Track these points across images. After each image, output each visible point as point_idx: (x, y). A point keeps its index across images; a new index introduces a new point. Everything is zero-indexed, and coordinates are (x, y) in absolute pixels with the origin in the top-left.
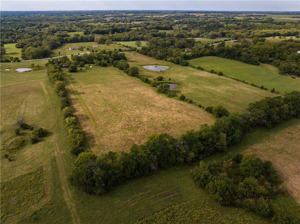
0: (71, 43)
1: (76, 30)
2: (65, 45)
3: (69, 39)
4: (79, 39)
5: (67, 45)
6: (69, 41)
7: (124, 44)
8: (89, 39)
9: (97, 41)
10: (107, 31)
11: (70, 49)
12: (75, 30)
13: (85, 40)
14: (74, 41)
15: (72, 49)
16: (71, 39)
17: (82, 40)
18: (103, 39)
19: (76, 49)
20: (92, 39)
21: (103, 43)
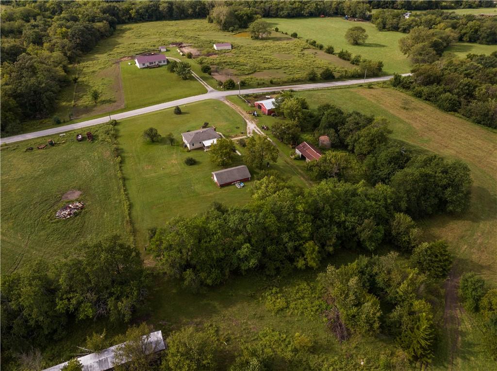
0: (140, 21)
3: (134, 10)
4: (161, 9)
8: (190, 10)
9: (219, 23)
13: (177, 13)
14: (147, 14)
15: (144, 66)
16: (140, 11)
17: (169, 13)
18: (236, 13)
19: (160, 64)
20: (197, 10)
21: (237, 26)
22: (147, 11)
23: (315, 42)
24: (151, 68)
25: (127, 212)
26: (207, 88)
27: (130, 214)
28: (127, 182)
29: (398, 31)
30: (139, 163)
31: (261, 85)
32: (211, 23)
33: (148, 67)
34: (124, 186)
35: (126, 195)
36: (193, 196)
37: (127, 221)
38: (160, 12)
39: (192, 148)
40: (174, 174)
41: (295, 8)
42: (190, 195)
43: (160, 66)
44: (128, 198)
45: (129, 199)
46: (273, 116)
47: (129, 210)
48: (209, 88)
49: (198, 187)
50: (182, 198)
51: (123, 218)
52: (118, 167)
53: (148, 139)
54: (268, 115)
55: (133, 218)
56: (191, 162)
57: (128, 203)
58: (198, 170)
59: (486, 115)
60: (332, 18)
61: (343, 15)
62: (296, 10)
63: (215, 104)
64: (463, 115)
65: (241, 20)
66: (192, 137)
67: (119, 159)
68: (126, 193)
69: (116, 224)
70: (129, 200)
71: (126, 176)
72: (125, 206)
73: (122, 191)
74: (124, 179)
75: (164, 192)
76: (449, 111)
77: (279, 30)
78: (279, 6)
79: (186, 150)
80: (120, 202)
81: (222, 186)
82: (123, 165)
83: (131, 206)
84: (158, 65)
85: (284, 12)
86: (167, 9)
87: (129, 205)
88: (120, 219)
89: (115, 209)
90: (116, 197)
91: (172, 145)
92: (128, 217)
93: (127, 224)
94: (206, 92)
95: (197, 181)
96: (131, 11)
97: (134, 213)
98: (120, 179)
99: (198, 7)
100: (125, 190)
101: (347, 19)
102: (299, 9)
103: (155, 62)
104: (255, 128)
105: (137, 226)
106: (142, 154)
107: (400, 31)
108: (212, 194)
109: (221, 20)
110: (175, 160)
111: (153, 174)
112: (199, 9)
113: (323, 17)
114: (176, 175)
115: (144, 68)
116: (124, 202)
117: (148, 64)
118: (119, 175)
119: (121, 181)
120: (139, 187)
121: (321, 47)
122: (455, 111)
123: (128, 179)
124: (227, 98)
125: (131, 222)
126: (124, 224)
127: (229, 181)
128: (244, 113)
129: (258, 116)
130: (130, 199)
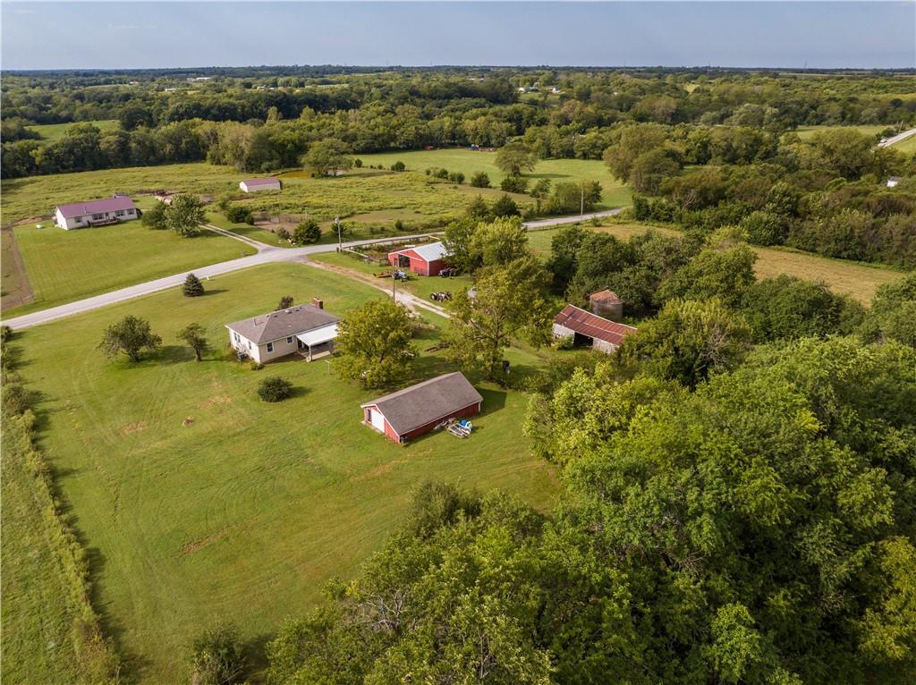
0: (56, 172)
1: (71, 114)
2: (18, 186)
3: (41, 150)
4: (103, 146)
5: (28, 189)
6: (38, 160)
7: (441, 167)
8: (169, 147)
9: (238, 157)
10: (243, 107)
11: (62, 221)
12: (64, 113)
13: (140, 153)
14: (73, 157)
15: (80, 224)
16: (56, 151)
17: (122, 155)
18: (270, 138)
19: (121, 218)
20: (183, 145)
21: (275, 162)
22: (71, 152)
23: (446, 172)
24: (98, 226)
25: (78, 588)
26: (254, 246)
27: (93, 596)
28: (66, 484)
29: (574, 158)
30: (102, 420)
31: (377, 232)
32: (216, 164)
33: (90, 225)
34: (56, 494)
35: (70, 523)
36: (327, 485)
37: (87, 628)
38: (100, 154)
39: (267, 358)
40: (231, 433)
41: (379, 135)
42: (314, 482)
43: (119, 222)
44: (77, 534)
45: (80, 538)
46: (446, 275)
47: (87, 579)
48: (260, 246)
49: (328, 456)
50: (287, 497)
51: (66, 616)
52: (25, 441)
53: (123, 354)
54: (431, 275)
55: (110, 609)
56: (278, 392)
57: (80, 552)
58: (306, 409)
59: (849, 238)
60: (448, 150)
61: (466, 145)
62: (380, 139)
63: (290, 269)
64: (797, 248)
65: (281, 151)
66: (263, 326)
67: (29, 417)
68: (64, 517)
69: (35, 652)
70: (83, 543)
71: (61, 465)
72: (70, 567)
73: (49, 513)
74: (54, 475)
75: (214, 489)
76: (770, 245)
77: (363, 164)
78: (348, 133)
79: (247, 366)
80: (44, 556)
81: (410, 438)
82: (42, 434)
83: (93, 563)
84: (115, 219)
85: (358, 142)
86: (118, 146)
87: (84, 559)
88: (51, 625)
89: (26, 587)
90: (27, 540)
91: (200, 360)
92: (87, 609)
93: (87, 640)
94: (255, 252)
95: (319, 439)
96: (34, 151)
97: (111, 587)
98: (36, 476)
99: (184, 141)
100: (61, 510)
101: (475, 149)
102: (385, 137)
103: (107, 214)
104: (415, 300)
105: (134, 640)
106: (108, 397)
107: (579, 158)
108: (388, 468)
109: (243, 152)
110: (221, 394)
111: (158, 444)
112: (187, 143)
113: (431, 149)
114: (239, 434)
115: (79, 228)
116: (61, 551)
117: (91, 219)
118: (33, 462)
119: (41, 483)
120: (112, 490)
121: (460, 179)
122: (780, 243)
123: (67, 473)
124: (311, 257)
125: (107, 629)
126: (70, 642)
127: (425, 420)
128: (371, 277)
129: (408, 278)
130: (87, 536)
